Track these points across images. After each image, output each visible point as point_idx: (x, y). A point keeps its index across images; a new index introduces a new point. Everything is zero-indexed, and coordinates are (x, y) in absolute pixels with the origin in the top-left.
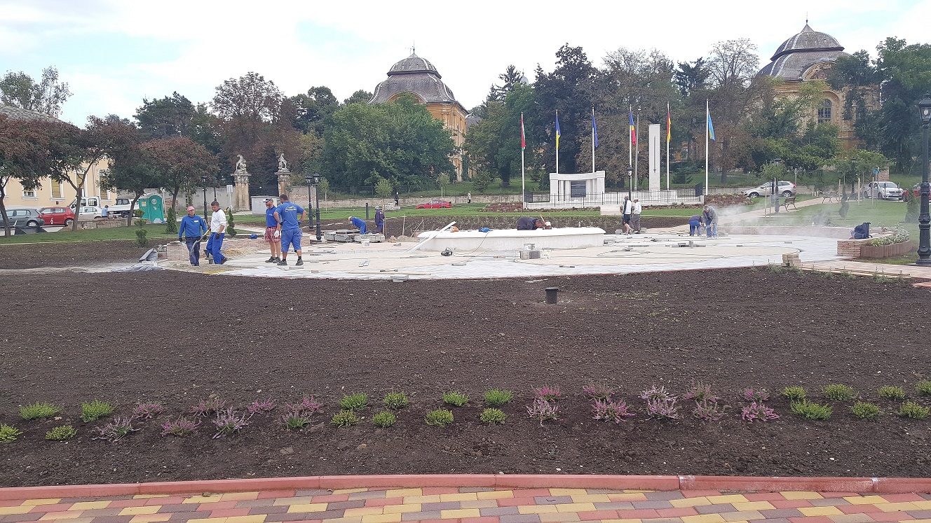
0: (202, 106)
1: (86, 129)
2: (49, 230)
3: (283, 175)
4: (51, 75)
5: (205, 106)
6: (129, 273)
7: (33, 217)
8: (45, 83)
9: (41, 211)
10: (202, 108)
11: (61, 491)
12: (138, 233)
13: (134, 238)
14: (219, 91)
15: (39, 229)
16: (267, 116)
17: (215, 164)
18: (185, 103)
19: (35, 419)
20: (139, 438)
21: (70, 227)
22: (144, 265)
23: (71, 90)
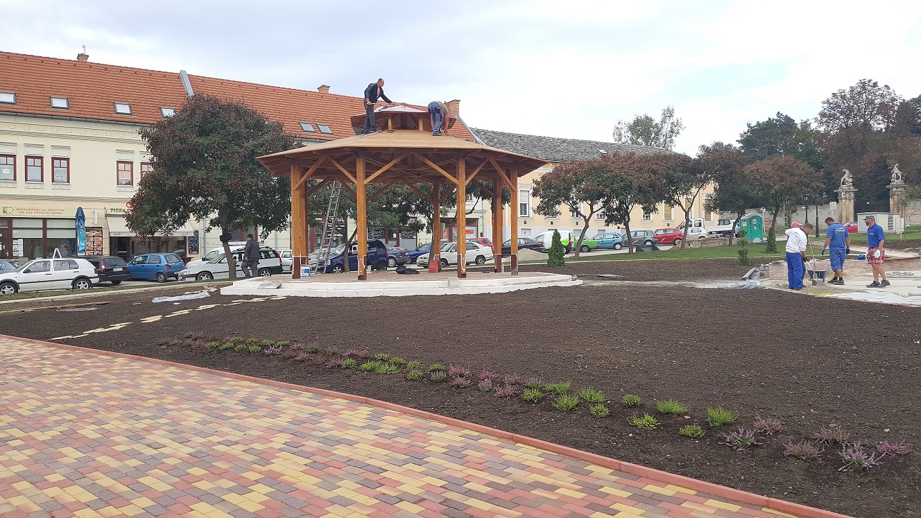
0: (805, 122)
1: (697, 158)
2: (662, 248)
3: (897, 188)
4: (669, 113)
5: (808, 122)
6: (734, 290)
7: (649, 237)
8: (663, 121)
9: (655, 232)
10: (806, 125)
11: (698, 485)
12: (741, 253)
13: (736, 257)
14: (826, 105)
15: (654, 248)
16: (879, 124)
17: (818, 181)
18: (789, 122)
19: (668, 414)
20: (762, 452)
21: (679, 246)
22: (747, 283)
23: (684, 124)
